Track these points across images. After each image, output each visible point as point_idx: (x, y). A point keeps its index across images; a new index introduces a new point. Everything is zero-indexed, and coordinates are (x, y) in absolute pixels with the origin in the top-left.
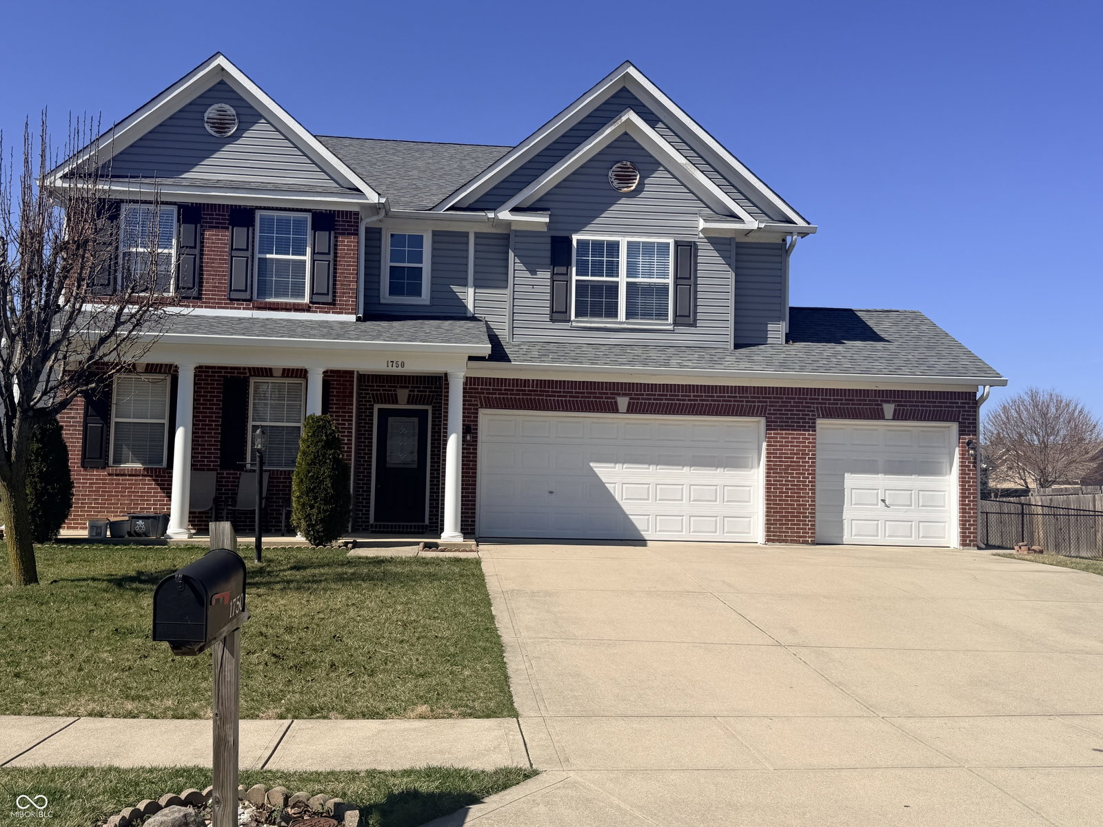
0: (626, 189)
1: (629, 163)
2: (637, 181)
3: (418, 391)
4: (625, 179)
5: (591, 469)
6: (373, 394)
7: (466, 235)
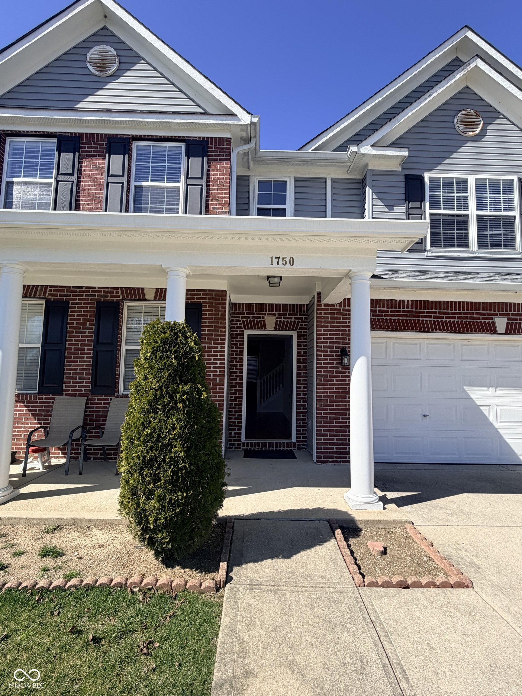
0: (471, 133)
1: (472, 111)
2: (480, 126)
3: (284, 318)
4: (470, 124)
5: (465, 392)
6: (243, 321)
7: (324, 181)
